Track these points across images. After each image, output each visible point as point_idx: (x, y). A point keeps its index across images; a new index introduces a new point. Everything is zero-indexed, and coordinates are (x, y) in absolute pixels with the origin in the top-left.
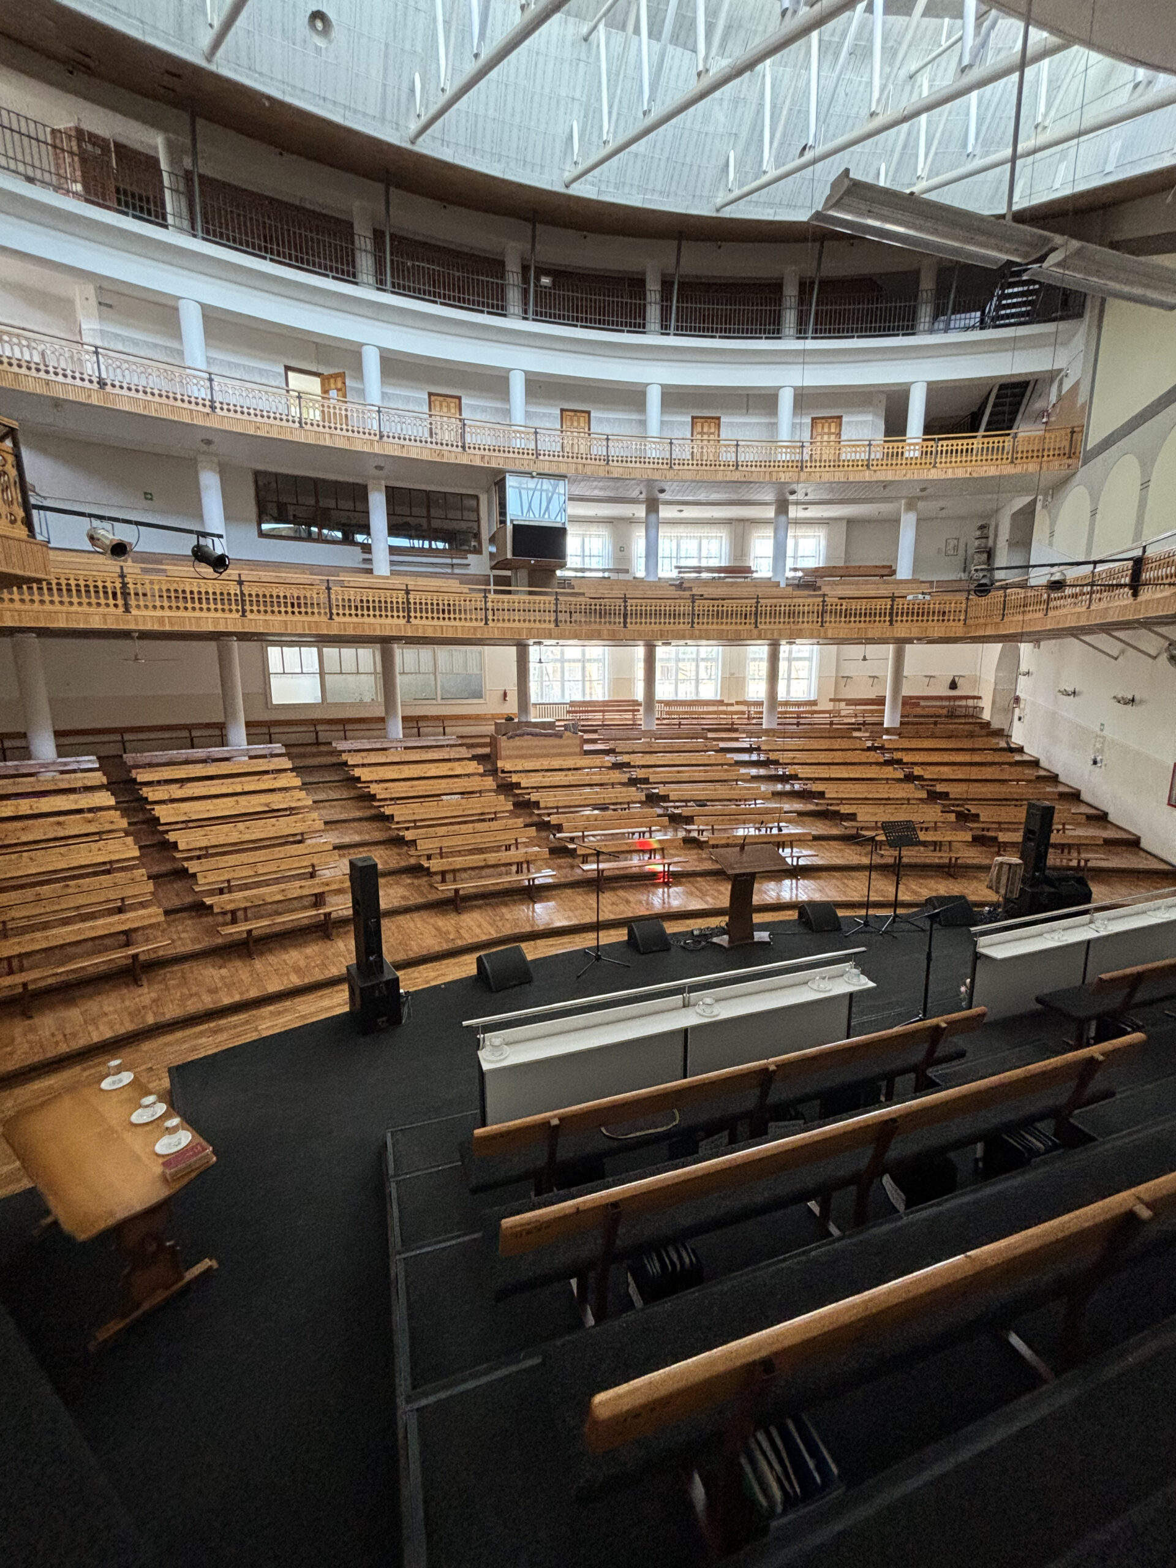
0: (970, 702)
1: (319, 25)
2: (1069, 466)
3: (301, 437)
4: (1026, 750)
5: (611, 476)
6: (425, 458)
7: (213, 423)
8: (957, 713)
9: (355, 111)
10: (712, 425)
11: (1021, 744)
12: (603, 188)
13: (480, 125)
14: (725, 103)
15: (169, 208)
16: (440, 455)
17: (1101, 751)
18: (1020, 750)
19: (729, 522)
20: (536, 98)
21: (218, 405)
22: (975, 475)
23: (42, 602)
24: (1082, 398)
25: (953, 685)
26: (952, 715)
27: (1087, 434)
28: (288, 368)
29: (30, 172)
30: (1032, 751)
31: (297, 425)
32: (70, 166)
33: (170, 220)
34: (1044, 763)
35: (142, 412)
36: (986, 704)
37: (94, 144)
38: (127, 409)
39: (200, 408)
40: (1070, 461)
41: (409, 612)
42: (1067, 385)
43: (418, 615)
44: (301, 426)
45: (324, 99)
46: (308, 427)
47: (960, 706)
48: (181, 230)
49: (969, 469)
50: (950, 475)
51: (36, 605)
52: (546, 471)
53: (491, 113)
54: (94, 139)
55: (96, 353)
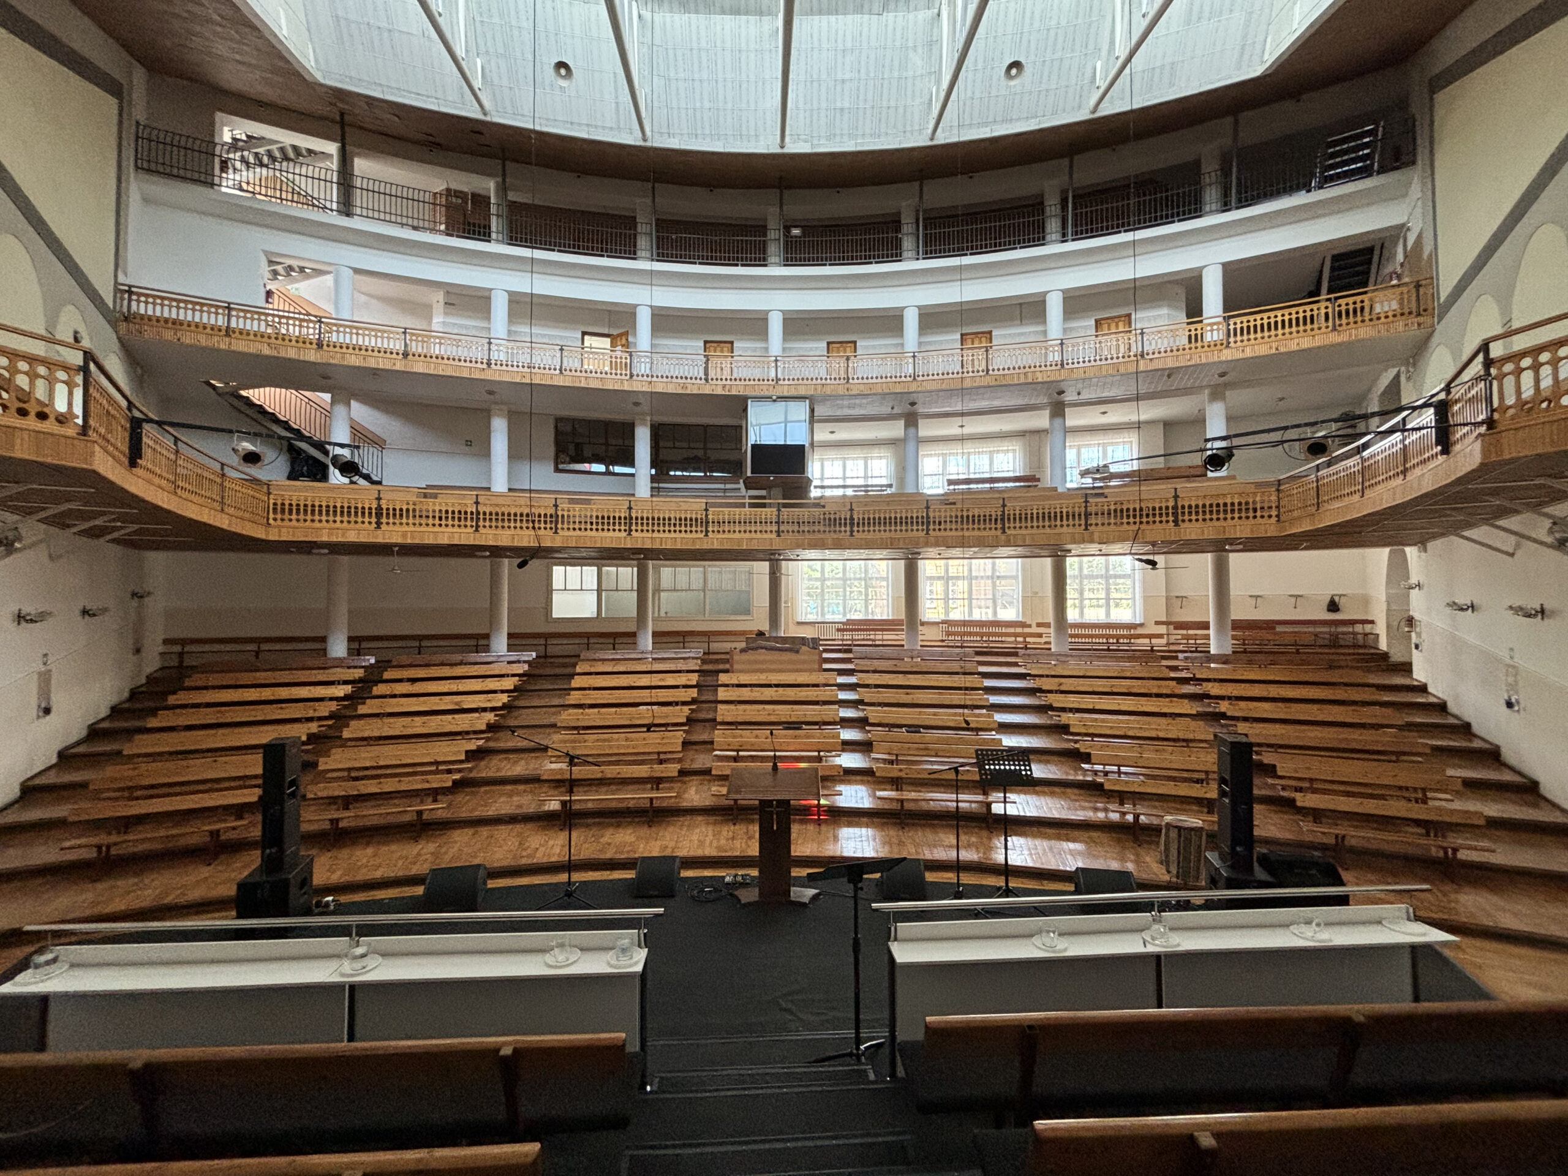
0: (1359, 628)
1: (563, 71)
2: (1419, 325)
3: (560, 381)
4: (1430, 689)
5: (851, 393)
6: (670, 391)
7: (489, 375)
8: (1342, 643)
9: (596, 127)
10: (983, 339)
11: (1424, 681)
12: (815, 142)
13: (698, 117)
14: (920, 50)
15: (494, 228)
16: (684, 387)
17: (1513, 687)
18: (1423, 689)
19: (1022, 434)
20: (744, 86)
21: (493, 362)
22: (1282, 350)
23: (313, 521)
24: (1427, 249)
25: (1333, 606)
26: (1334, 642)
27: (1438, 285)
28: (584, 334)
29: (415, 223)
30: (1438, 690)
31: (558, 372)
32: (440, 215)
33: (494, 236)
34: (1452, 707)
35: (432, 372)
36: (1381, 629)
37: (457, 197)
38: (421, 371)
39: (479, 365)
40: (1421, 319)
41: (631, 524)
42: (1411, 239)
43: (639, 528)
44: (561, 372)
45: (572, 123)
46: (568, 372)
47: (1344, 633)
48: (502, 242)
49: (1274, 345)
50: (1249, 353)
51: (308, 523)
52: (786, 394)
53: (707, 105)
54: (458, 194)
55: (405, 333)
